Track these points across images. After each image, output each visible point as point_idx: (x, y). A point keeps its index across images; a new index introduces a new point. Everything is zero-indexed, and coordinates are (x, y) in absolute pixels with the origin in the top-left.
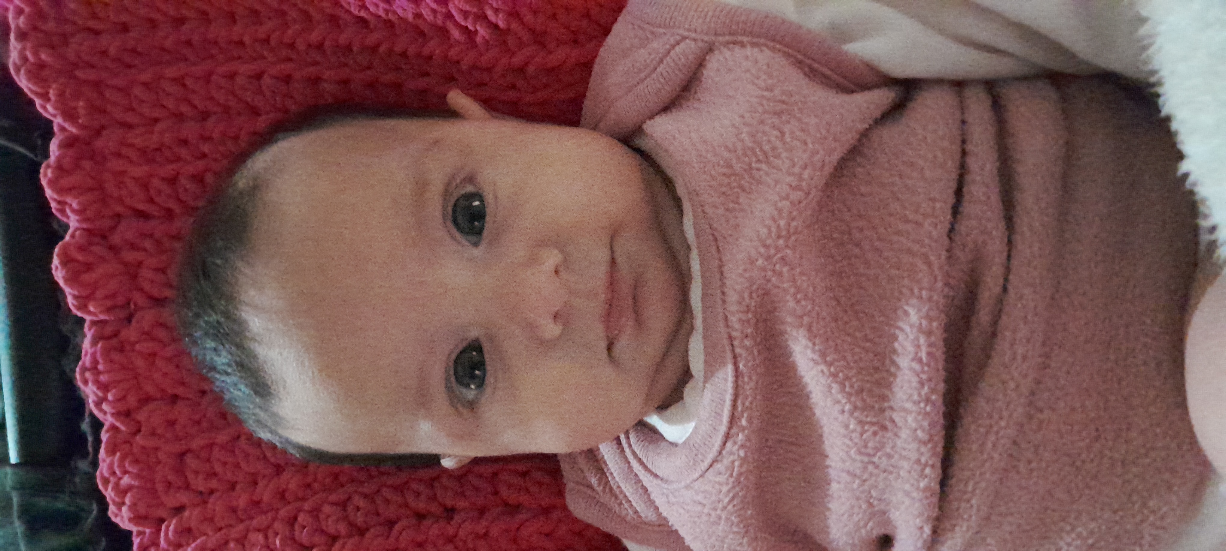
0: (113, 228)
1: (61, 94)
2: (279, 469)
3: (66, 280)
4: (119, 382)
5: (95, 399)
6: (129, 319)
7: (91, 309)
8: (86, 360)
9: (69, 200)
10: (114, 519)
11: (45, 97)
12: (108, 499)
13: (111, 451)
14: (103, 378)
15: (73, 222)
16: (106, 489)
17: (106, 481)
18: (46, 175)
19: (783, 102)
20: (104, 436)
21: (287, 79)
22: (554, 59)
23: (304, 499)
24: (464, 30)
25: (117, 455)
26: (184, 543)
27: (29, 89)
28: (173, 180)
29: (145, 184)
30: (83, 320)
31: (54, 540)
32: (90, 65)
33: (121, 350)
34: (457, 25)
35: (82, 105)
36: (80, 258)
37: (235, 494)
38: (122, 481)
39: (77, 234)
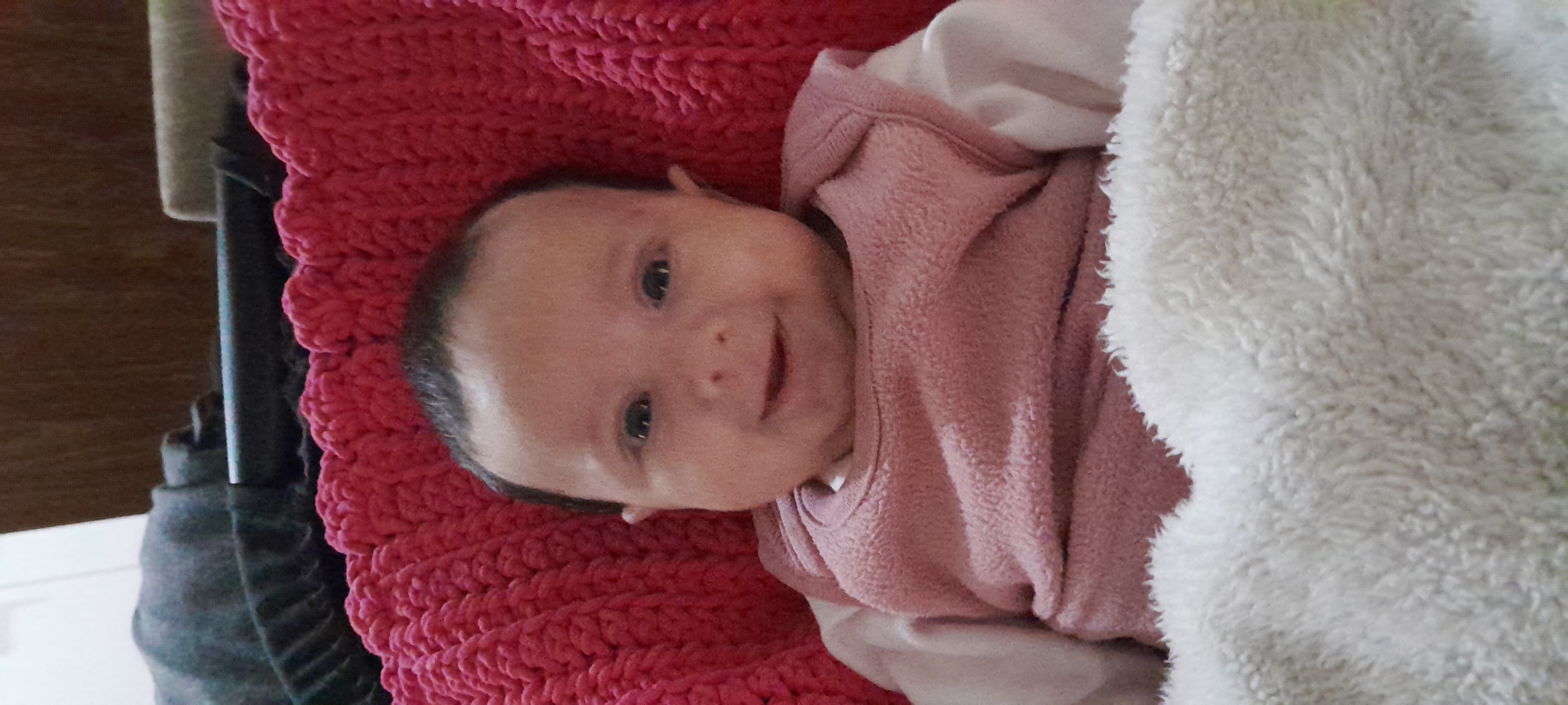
0: (339, 266)
1: (296, 140)
2: (485, 504)
3: (295, 313)
4: (341, 412)
5: (318, 428)
6: (349, 354)
7: (317, 342)
8: (309, 390)
9: (300, 239)
10: (330, 543)
11: (281, 143)
12: (325, 524)
13: (329, 479)
14: (325, 409)
15: (302, 259)
16: (324, 513)
18: (279, 215)
20: (323, 463)
21: (502, 132)
22: (751, 125)
23: (508, 533)
24: (668, 95)
25: (335, 482)
26: (393, 568)
27: (265, 134)
28: (394, 223)
29: (368, 225)
30: (307, 353)
31: (271, 559)
32: (323, 114)
33: (342, 382)
34: (662, 90)
35: (314, 150)
36: (308, 294)
37: (442, 526)
38: (339, 507)
39: (306, 270)
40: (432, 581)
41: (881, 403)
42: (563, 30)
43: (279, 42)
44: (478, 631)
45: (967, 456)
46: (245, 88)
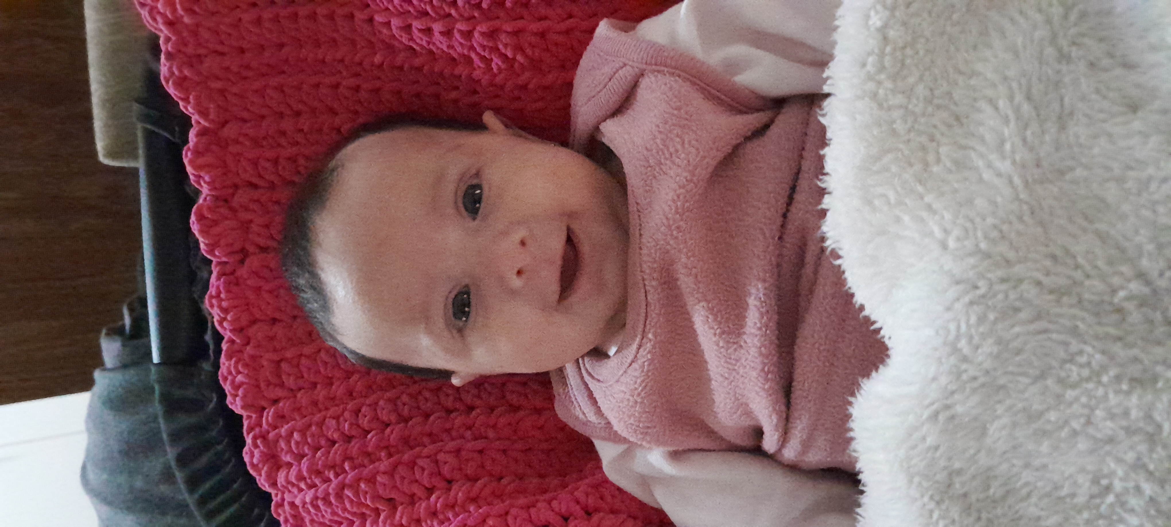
0: (233, 195)
1: (198, 98)
2: (349, 374)
3: (200, 232)
4: (237, 306)
5: (219, 319)
6: (242, 262)
7: (217, 253)
8: (212, 291)
9: (202, 174)
10: (230, 407)
11: (186, 100)
12: (227, 392)
13: (229, 357)
14: (224, 304)
15: (205, 190)
16: (225, 384)
18: (187, 156)
20: (224, 346)
21: (357, 89)
22: (547, 80)
23: (366, 396)
24: (483, 58)
25: (233, 360)
26: (279, 425)
27: (175, 94)
28: (275, 161)
29: (255, 163)
30: (211, 261)
31: (185, 420)
32: (218, 78)
33: (237, 284)
34: (478, 54)
35: (212, 106)
36: (209, 216)
37: (316, 392)
38: (237, 379)
39: (208, 198)
40: (308, 433)
41: (648, 288)
42: (401, 10)
43: (183, 22)
44: (344, 471)
45: (713, 328)
46: (159, 60)
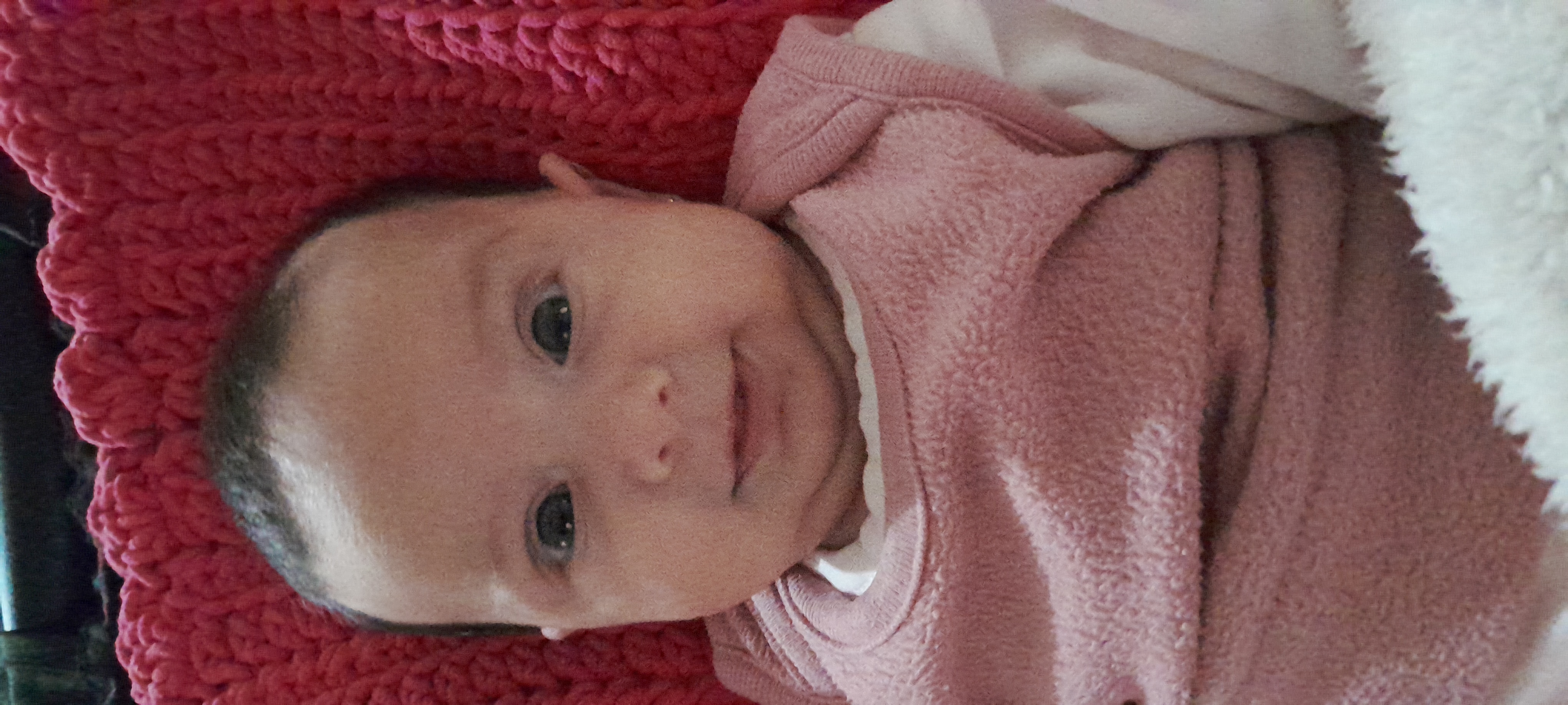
0: (132, 331)
1: (60, 163)
3: (72, 398)
5: (112, 548)
6: (152, 447)
7: (105, 435)
8: (99, 498)
9: (73, 297)
10: (138, 701)
11: (40, 167)
12: (130, 676)
13: (133, 616)
14: (122, 522)
15: (80, 325)
16: (128, 662)
17: (128, 653)
18: (43, 267)
19: (981, 171)
20: (124, 595)
21: (348, 140)
22: (685, 111)
24: (569, 76)
25: (141, 620)
27: (20, 158)
28: (206, 269)
29: (170, 274)
30: (95, 449)
32: (97, 127)
33: (143, 485)
34: (560, 69)
35: (87, 177)
36: (89, 370)
37: (292, 666)
38: (148, 653)
39: (85, 339)
